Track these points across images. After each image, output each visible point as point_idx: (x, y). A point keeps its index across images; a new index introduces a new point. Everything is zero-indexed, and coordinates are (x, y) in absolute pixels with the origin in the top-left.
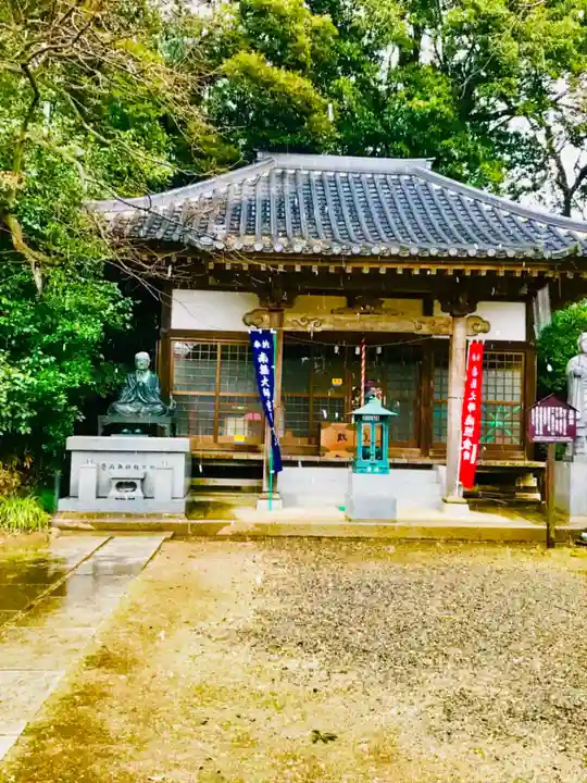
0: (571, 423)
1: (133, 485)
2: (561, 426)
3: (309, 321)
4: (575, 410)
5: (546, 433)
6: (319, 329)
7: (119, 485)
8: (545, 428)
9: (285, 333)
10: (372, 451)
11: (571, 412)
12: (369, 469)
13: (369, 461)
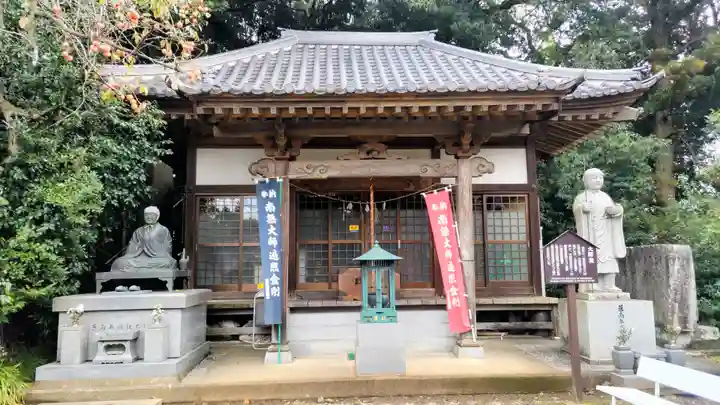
0: (591, 261)
1: (121, 347)
2: (579, 265)
3: (315, 168)
4: (594, 247)
5: (564, 274)
6: (324, 176)
7: (108, 348)
8: (562, 267)
9: (291, 181)
10: (379, 298)
11: (590, 248)
12: (376, 318)
13: (374, 310)
